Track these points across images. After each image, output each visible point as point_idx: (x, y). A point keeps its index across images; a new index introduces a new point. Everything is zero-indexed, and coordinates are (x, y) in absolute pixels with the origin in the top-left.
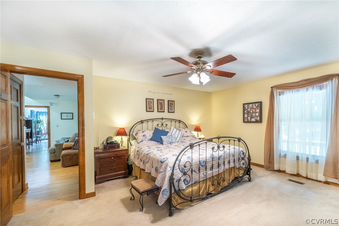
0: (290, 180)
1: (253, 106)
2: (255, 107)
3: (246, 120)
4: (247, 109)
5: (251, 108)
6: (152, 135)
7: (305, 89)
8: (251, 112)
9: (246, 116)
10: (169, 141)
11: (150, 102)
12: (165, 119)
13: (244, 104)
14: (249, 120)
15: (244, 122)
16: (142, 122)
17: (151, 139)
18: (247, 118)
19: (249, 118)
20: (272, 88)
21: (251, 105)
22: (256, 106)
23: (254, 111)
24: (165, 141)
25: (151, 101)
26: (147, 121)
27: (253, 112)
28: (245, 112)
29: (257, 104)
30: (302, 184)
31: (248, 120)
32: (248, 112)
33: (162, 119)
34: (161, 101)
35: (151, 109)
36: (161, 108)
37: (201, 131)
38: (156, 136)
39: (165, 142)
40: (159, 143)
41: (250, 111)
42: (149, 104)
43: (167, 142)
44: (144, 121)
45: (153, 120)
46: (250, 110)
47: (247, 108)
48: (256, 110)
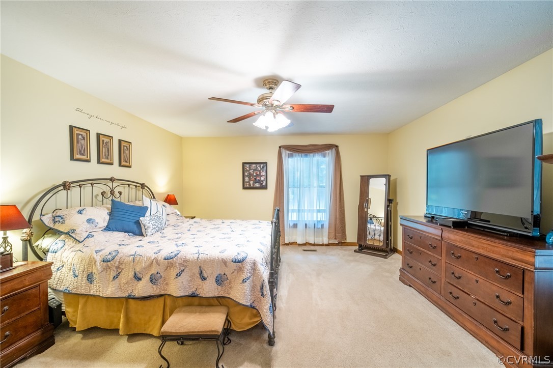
0: (304, 250)
1: (256, 166)
2: (259, 169)
3: (248, 186)
4: (249, 171)
5: (255, 170)
6: (108, 218)
7: (312, 155)
8: (255, 174)
9: (247, 179)
10: (157, 227)
11: (80, 137)
12: (117, 180)
13: (244, 164)
14: (252, 185)
15: (244, 188)
16: (66, 186)
17: (108, 228)
18: (249, 182)
19: (251, 182)
20: (280, 147)
21: (254, 165)
22: (260, 167)
23: (258, 173)
24: (151, 227)
25: (84, 134)
26: (80, 183)
27: (257, 175)
28: (246, 174)
29: (262, 166)
30: (315, 251)
31: (250, 185)
32: (250, 175)
33: (112, 180)
34: (106, 140)
35: (83, 155)
36: (105, 155)
37: (178, 204)
38: (123, 219)
39: (149, 230)
40: (130, 234)
41: (253, 174)
42: (78, 142)
43: (155, 228)
44: (72, 185)
45: (92, 182)
46: (253, 172)
47: (248, 169)
48: (260, 173)
